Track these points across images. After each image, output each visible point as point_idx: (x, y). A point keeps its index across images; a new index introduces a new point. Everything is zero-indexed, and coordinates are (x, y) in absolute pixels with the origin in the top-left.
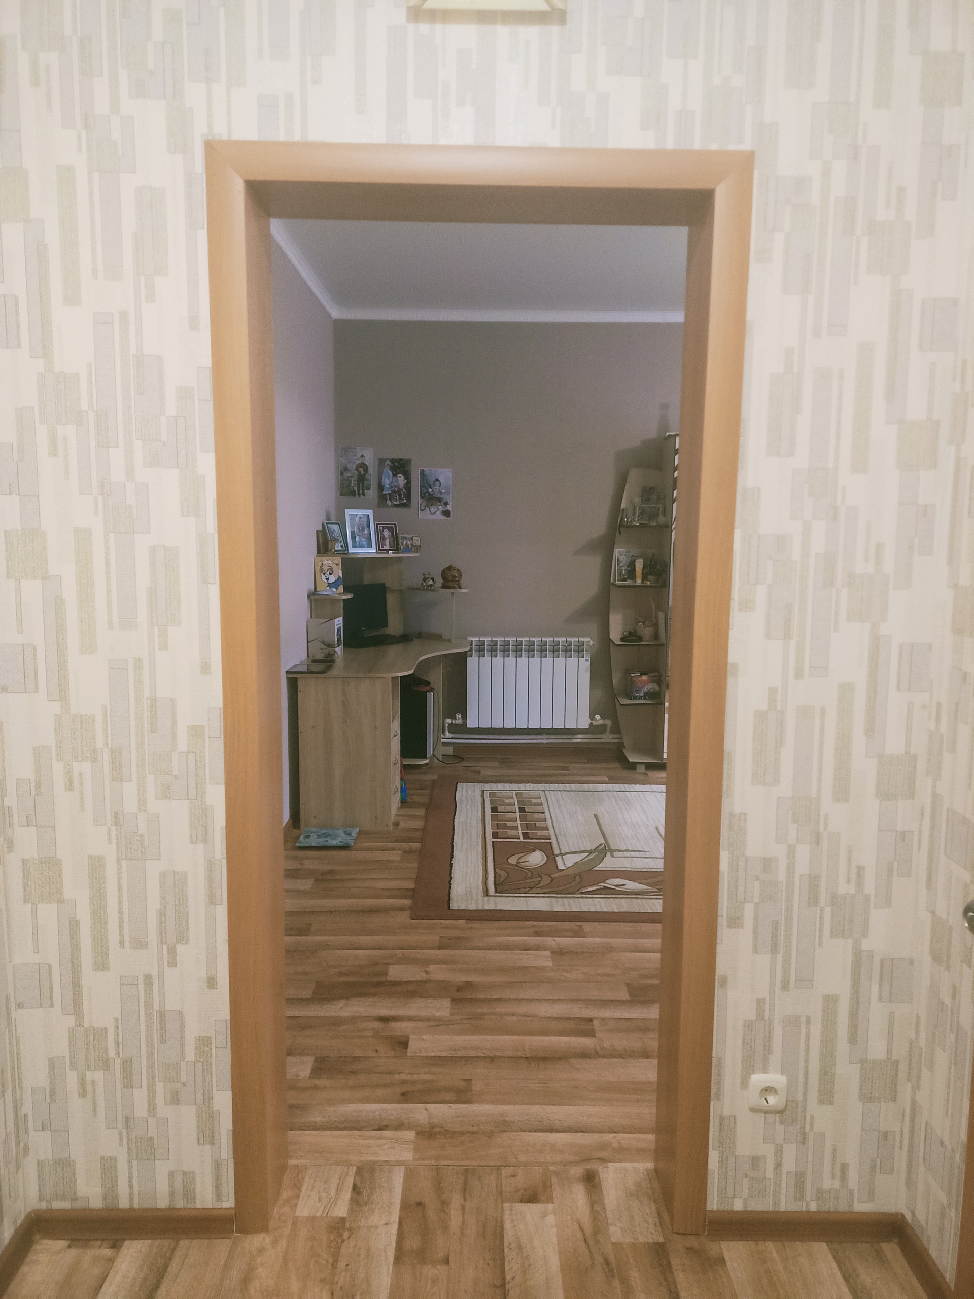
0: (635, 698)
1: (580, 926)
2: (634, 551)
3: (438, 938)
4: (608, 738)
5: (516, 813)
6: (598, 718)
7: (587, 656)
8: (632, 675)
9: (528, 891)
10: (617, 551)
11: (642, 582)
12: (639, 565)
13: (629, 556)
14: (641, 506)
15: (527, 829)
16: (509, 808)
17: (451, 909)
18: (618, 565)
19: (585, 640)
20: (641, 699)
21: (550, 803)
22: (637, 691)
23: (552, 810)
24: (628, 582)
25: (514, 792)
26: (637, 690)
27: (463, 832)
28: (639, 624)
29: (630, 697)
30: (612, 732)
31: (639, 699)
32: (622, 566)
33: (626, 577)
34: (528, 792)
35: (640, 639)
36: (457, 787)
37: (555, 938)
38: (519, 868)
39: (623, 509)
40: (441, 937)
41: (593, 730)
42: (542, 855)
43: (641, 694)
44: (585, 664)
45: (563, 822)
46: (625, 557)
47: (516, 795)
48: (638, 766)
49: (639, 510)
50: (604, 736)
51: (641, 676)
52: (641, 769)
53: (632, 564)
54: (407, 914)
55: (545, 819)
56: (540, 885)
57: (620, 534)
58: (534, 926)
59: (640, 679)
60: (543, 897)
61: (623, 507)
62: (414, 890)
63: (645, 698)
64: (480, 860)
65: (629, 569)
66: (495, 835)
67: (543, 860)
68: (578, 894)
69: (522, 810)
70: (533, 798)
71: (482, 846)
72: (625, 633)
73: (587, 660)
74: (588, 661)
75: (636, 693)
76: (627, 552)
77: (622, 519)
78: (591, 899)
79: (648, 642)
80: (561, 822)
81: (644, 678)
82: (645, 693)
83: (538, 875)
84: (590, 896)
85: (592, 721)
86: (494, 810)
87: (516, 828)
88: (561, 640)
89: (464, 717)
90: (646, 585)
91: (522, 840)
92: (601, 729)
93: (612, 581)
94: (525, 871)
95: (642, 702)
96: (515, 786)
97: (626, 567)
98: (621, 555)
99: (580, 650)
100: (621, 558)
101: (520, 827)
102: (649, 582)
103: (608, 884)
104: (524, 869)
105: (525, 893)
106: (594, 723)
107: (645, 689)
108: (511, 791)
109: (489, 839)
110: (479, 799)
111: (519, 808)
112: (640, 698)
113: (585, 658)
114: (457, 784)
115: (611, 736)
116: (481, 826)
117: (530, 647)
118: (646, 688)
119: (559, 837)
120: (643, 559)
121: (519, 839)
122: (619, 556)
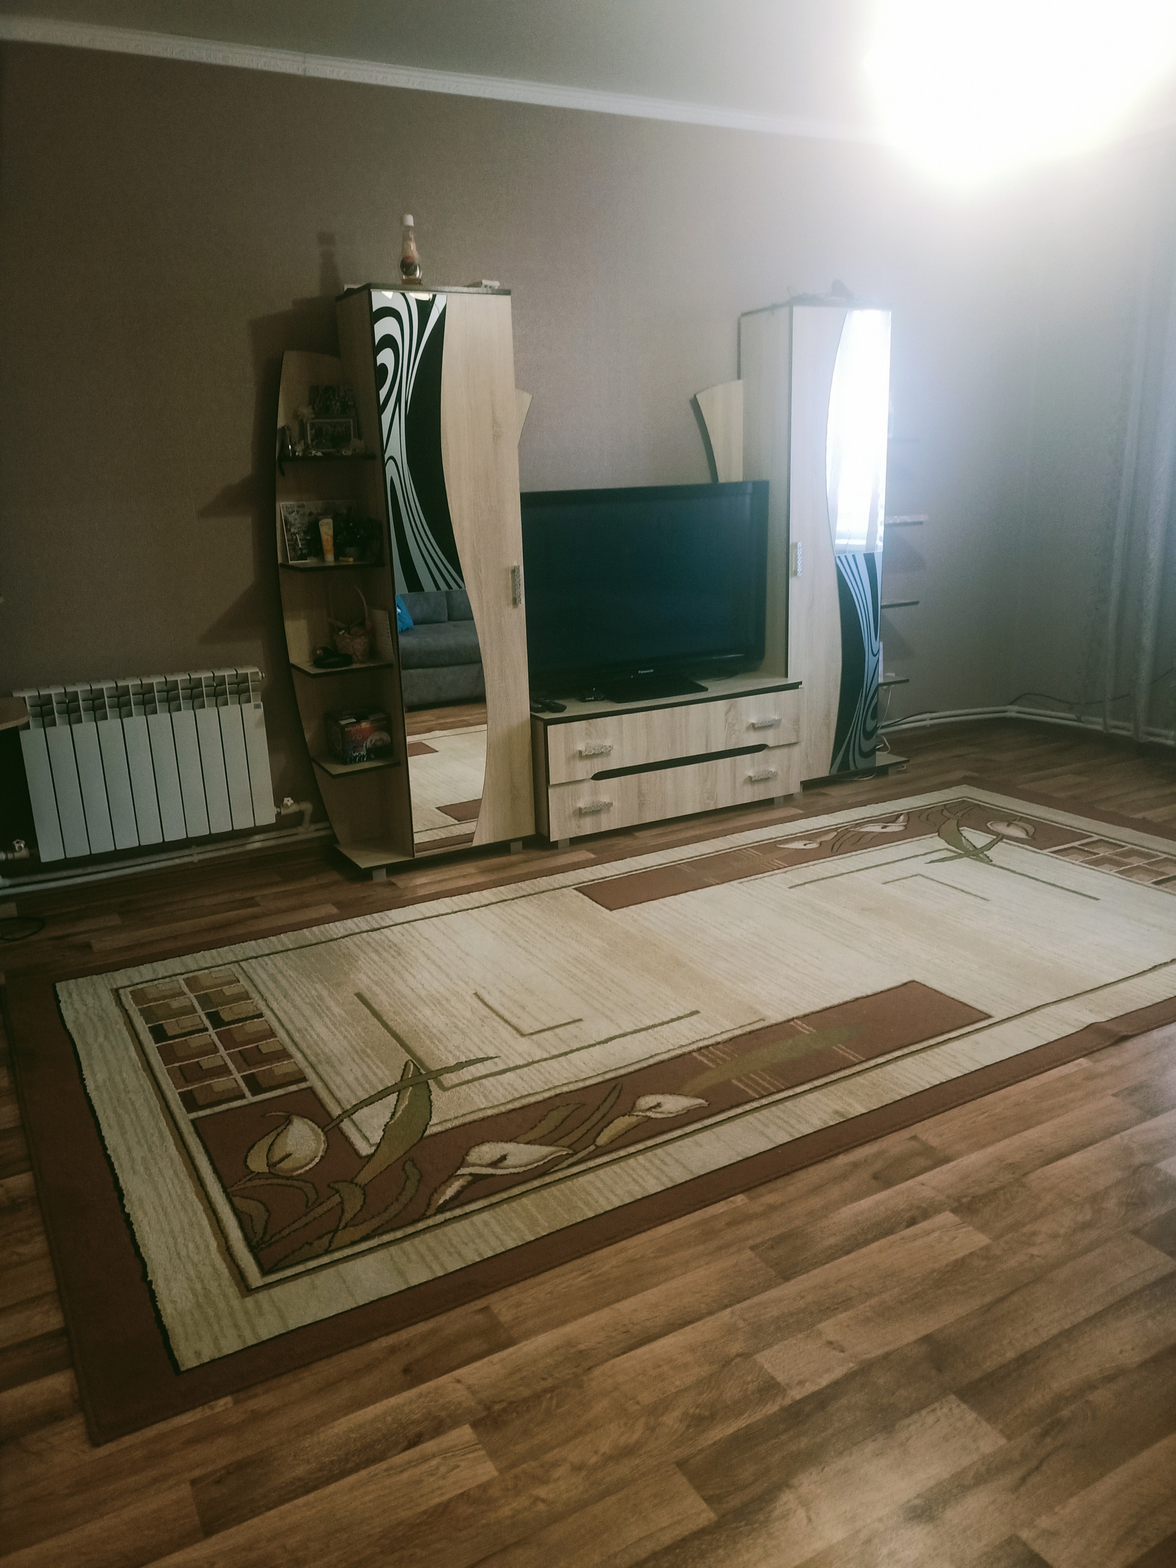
0: (353, 761)
1: (485, 1309)
2: (313, 505)
3: (185, 1490)
4: (307, 832)
5: (207, 1030)
6: (289, 804)
7: (256, 699)
8: (343, 722)
9: (331, 1242)
10: (282, 506)
11: (336, 559)
12: (326, 528)
13: (304, 514)
14: (315, 421)
15: (249, 1065)
16: (187, 1022)
17: (183, 1369)
18: (288, 530)
19: (249, 671)
20: (363, 761)
21: (262, 988)
22: (355, 749)
23: (274, 1005)
24: (310, 562)
25: (181, 979)
26: (355, 747)
27: (115, 1112)
28: (341, 633)
29: (344, 760)
30: (313, 821)
31: (360, 761)
32: (295, 534)
33: (304, 551)
34: (206, 971)
35: (348, 659)
36: (57, 996)
37: (457, 1373)
38: (280, 1181)
39: (283, 428)
40: (193, 1482)
41: (283, 822)
42: (313, 1130)
43: (362, 753)
44: (254, 712)
45: (309, 1028)
46: (297, 517)
47: (187, 984)
48: (375, 873)
49: (311, 429)
50: (300, 829)
51: (358, 722)
52: (381, 877)
53: (313, 529)
54: (73, 1428)
55: (272, 1030)
56: (348, 1216)
57: (283, 474)
58: (393, 1350)
59: (358, 727)
60: (371, 1250)
61: (281, 423)
62: (63, 1332)
63: (369, 759)
64: (189, 1185)
65: (308, 538)
66: (190, 1102)
67: (318, 1143)
68: (435, 1215)
69: (216, 1019)
70: (225, 984)
71: (174, 1138)
72: (318, 652)
73: (257, 706)
74: (260, 708)
75: (354, 752)
76: (299, 507)
77: (284, 447)
78: (465, 1223)
79: (362, 662)
80: (306, 1030)
81: (364, 725)
82: (368, 750)
83: (329, 1186)
84: (458, 1212)
85: (279, 810)
86: (158, 1033)
87: (223, 1070)
88: (204, 675)
89: (32, 843)
90: (345, 563)
91: (251, 1099)
92: (296, 819)
93: (280, 561)
94: (295, 1183)
95: (366, 765)
96: (174, 965)
97: (302, 534)
98: (290, 513)
99: (241, 690)
100: (291, 518)
101: (232, 1067)
102: (351, 559)
103: (473, 1165)
104: (292, 1178)
105: (327, 1252)
106: (284, 812)
107: (368, 743)
108: (174, 978)
109: (184, 1119)
110: (114, 1011)
111: (208, 1015)
112: (361, 759)
113: (253, 703)
114: (55, 987)
115: (313, 827)
116: (147, 1084)
117: (146, 696)
118: (369, 740)
119: (320, 1068)
120: (333, 519)
121: (243, 1097)
122: (288, 516)
